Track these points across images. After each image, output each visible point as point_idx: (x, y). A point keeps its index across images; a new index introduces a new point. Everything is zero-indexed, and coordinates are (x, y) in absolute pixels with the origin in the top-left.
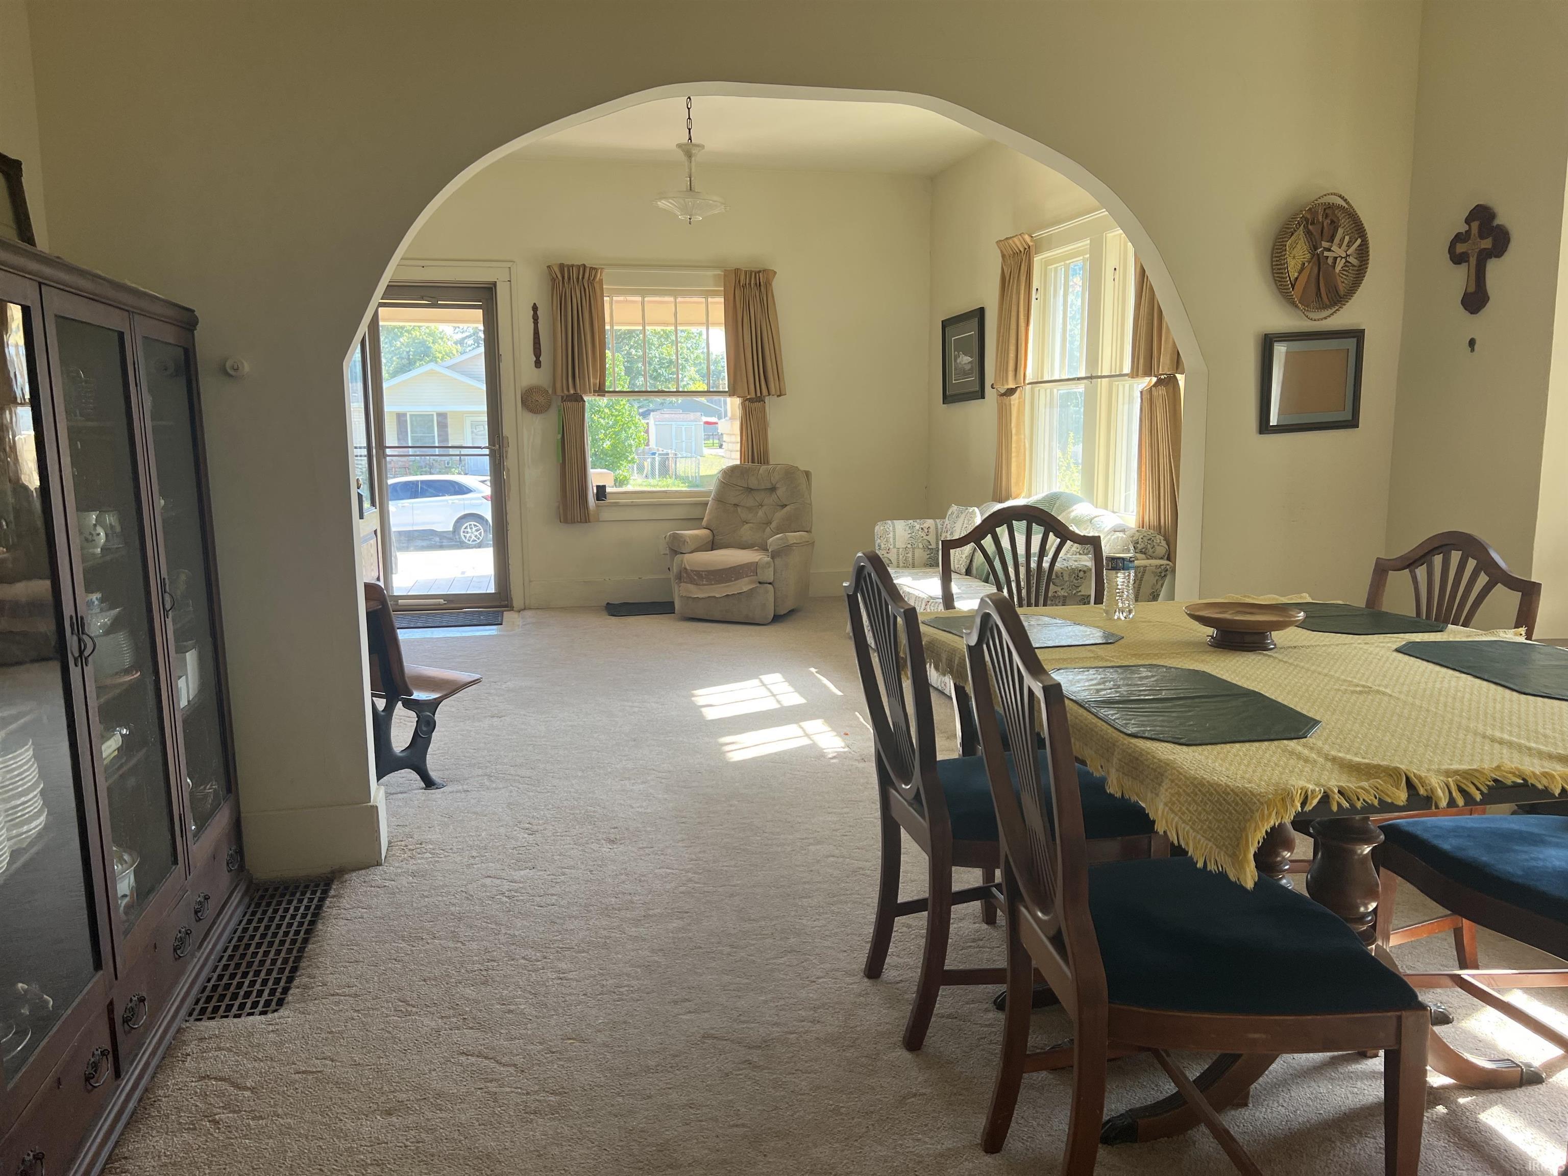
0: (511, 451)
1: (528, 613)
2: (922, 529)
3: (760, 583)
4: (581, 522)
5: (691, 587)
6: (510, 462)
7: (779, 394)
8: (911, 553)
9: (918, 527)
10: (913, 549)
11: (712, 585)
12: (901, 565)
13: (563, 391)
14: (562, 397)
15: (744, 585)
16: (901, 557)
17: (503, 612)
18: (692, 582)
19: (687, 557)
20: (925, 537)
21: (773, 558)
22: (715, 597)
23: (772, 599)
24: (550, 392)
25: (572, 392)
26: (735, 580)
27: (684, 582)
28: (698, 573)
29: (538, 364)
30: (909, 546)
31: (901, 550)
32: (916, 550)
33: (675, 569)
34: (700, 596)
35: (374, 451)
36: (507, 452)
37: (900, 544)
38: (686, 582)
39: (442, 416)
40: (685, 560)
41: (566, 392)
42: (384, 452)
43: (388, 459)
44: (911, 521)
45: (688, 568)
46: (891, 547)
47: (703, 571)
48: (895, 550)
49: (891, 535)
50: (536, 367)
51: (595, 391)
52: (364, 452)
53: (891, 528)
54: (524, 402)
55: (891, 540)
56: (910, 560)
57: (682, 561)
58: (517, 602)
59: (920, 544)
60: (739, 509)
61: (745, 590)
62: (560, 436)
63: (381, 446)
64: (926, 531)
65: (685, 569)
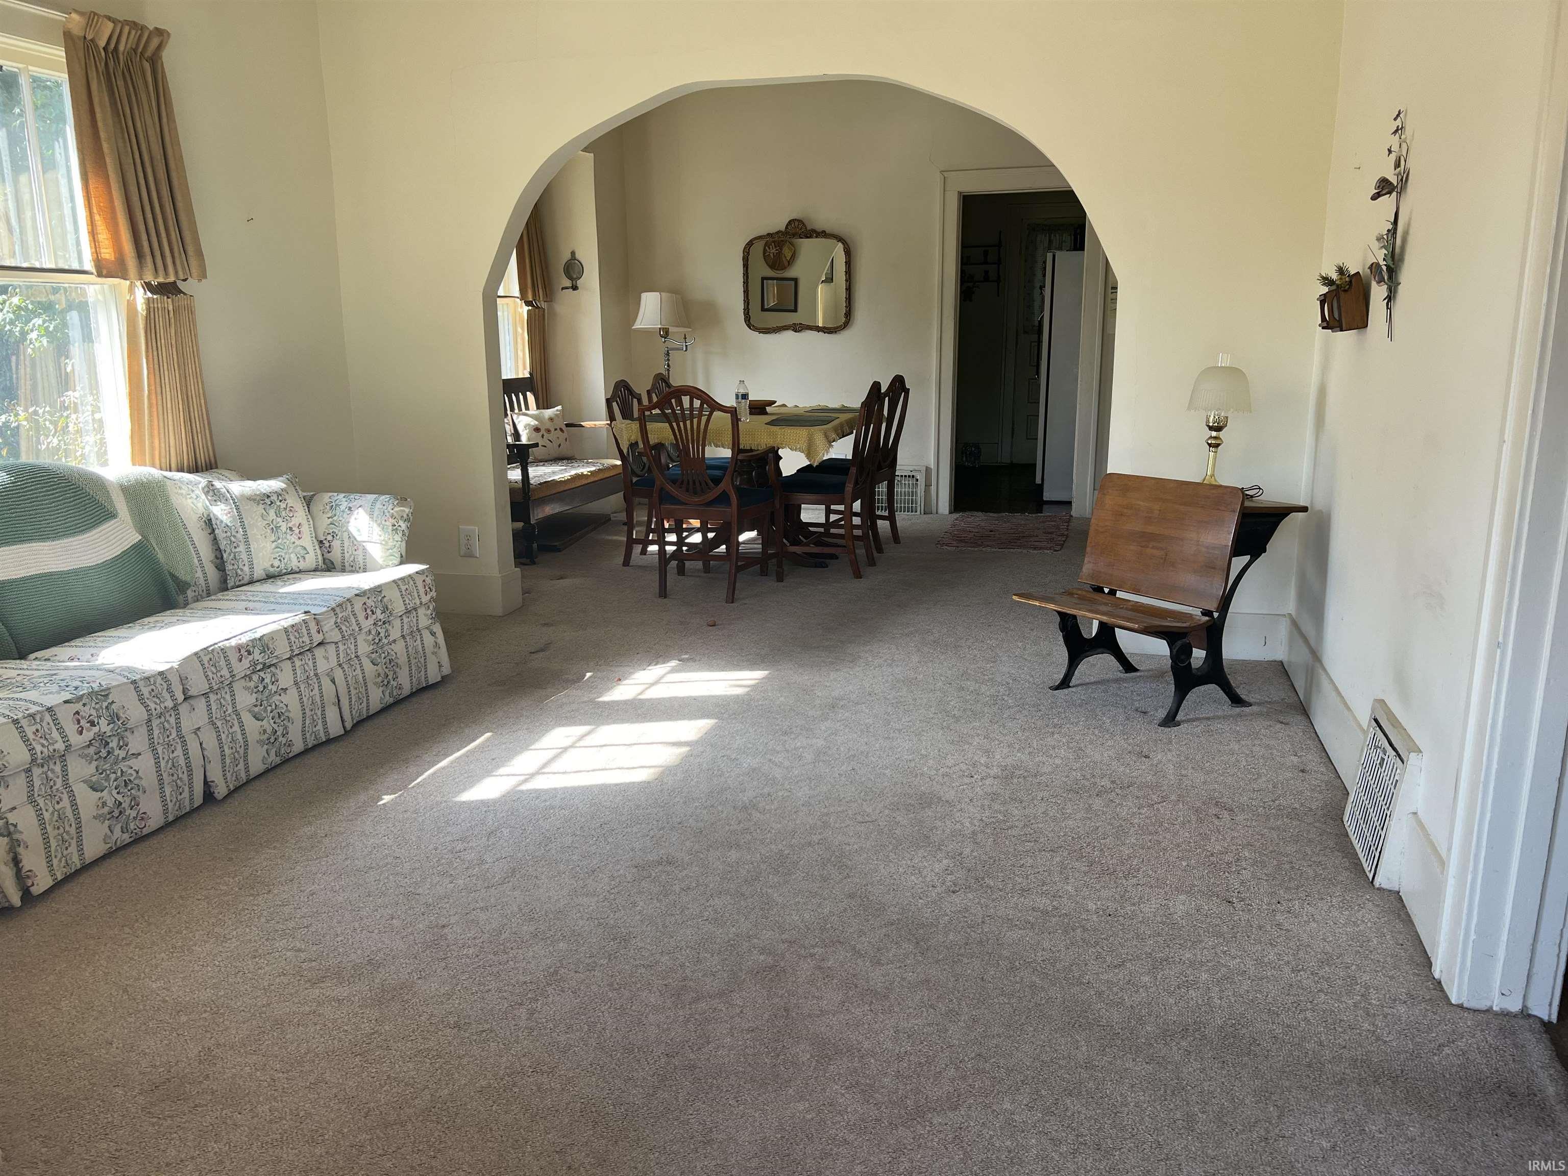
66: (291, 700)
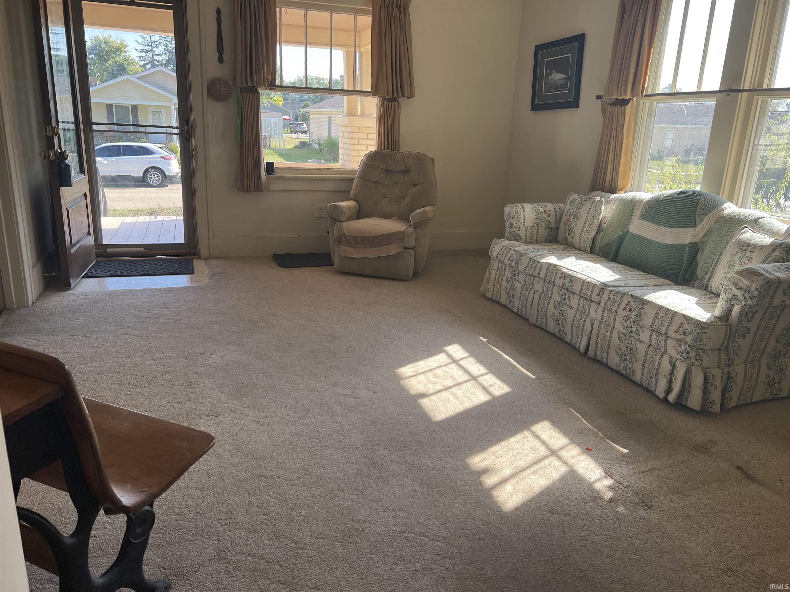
0: (199, 132)
1: (213, 262)
2: (545, 211)
3: (405, 248)
4: (255, 191)
5: (348, 248)
6: (197, 140)
7: (410, 96)
8: (536, 230)
9: (541, 209)
10: (538, 227)
11: (366, 248)
12: (528, 240)
13: (242, 83)
14: (241, 88)
15: (393, 249)
16: (528, 233)
17: (192, 260)
18: (350, 245)
19: (345, 224)
20: (547, 218)
21: (415, 228)
22: (367, 258)
23: (413, 260)
24: (231, 84)
25: (250, 84)
26: (385, 245)
27: (343, 245)
28: (355, 239)
29: (221, 60)
30: (535, 225)
31: (529, 228)
32: (540, 229)
33: (336, 234)
34: (356, 256)
35: (82, 126)
36: (195, 132)
37: (529, 223)
38: (345, 246)
39: (134, 107)
40: (344, 227)
41: (244, 84)
42: (91, 127)
43: (94, 133)
44: (535, 205)
45: (346, 234)
46: (522, 226)
47: (358, 237)
48: (525, 228)
49: (522, 216)
50: (219, 63)
51: (268, 86)
52: (72, 126)
53: (522, 210)
54: (209, 91)
55: (522, 220)
56: (535, 236)
57: (341, 228)
58: (204, 251)
59: (543, 224)
60: (379, 186)
61: (393, 253)
62: (239, 121)
63: (88, 122)
64: (548, 213)
65: (344, 234)
66: (571, 313)
